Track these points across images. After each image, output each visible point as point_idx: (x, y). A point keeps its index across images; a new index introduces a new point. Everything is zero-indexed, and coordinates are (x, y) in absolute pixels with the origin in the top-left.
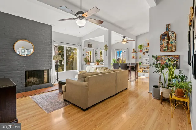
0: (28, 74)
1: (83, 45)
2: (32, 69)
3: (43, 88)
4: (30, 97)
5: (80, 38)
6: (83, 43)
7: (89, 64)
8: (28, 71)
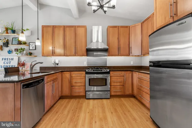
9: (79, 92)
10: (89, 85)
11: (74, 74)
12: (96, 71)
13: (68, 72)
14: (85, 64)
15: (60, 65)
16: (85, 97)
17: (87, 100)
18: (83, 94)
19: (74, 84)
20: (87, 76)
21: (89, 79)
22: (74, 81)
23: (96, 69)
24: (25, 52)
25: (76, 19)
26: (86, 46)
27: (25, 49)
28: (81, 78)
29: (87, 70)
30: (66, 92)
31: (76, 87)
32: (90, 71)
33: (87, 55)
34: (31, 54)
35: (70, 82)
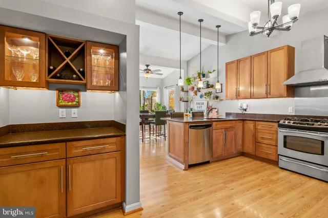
9: (267, 153)
10: (285, 146)
11: (260, 126)
12: (299, 125)
13: (252, 122)
14: (290, 111)
15: (248, 112)
16: (276, 163)
17: (280, 170)
18: (273, 158)
19: (260, 140)
20: (280, 130)
21: (285, 137)
22: (260, 135)
23: (301, 121)
24: (212, 95)
27: (211, 92)
28: (272, 132)
29: (281, 122)
30: (249, 148)
31: (263, 145)
32: (287, 122)
34: (217, 97)
35: (255, 136)
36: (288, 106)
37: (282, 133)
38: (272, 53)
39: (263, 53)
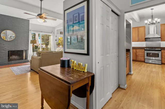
0: (11, 53)
1: (56, 33)
2: (14, 50)
3: (21, 63)
4: (10, 68)
5: (54, 28)
6: (56, 31)
7: (59, 47)
8: (11, 51)
9: (141, 59)
10: (147, 56)
11: (138, 50)
14: (144, 46)
16: (144, 62)
17: (145, 63)
18: (143, 60)
19: (138, 55)
20: (145, 51)
21: (147, 53)
22: (138, 53)
25: (138, 22)
26: (145, 36)
28: (142, 52)
29: (145, 49)
32: (147, 49)
33: (145, 41)
35: (136, 54)
36: (143, 44)
37: (146, 52)
38: (140, 28)
39: (137, 27)
